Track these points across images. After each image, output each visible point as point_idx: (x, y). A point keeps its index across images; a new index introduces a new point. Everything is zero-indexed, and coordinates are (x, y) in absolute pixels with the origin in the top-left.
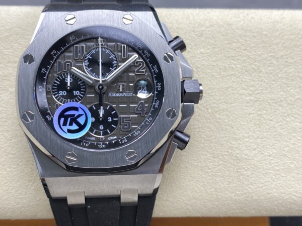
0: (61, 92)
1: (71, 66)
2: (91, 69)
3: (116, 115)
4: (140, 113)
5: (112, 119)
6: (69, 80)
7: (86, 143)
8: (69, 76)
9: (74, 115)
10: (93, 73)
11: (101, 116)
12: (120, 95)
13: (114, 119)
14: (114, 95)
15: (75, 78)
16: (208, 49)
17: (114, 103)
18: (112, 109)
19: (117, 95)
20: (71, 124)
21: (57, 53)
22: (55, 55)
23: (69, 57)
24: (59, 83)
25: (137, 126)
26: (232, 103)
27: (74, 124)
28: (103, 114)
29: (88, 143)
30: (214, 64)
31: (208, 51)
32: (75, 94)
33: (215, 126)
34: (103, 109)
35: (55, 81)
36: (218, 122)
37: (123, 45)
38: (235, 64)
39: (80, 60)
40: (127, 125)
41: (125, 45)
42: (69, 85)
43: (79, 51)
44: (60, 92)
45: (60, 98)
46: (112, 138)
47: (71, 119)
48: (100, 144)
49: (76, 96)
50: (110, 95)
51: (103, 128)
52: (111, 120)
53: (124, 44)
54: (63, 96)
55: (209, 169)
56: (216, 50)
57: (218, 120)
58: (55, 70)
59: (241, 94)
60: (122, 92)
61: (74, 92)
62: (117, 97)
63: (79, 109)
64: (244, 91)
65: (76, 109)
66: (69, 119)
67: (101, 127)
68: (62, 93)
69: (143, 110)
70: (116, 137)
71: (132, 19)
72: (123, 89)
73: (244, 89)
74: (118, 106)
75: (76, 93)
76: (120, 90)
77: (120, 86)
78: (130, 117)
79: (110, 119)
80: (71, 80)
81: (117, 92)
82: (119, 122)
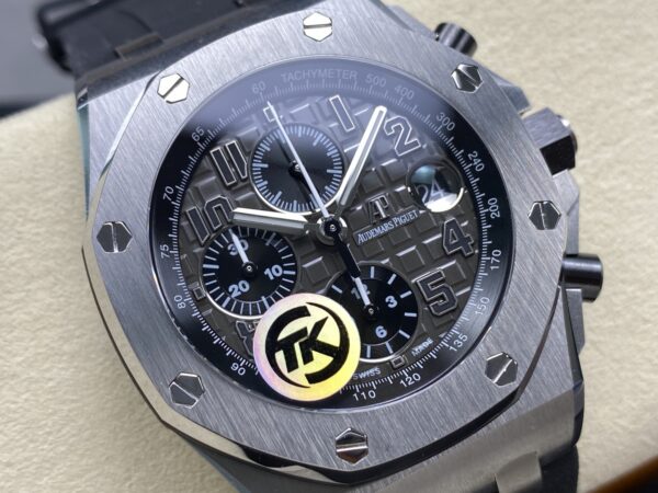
0: (234, 286)
1: (228, 210)
2: (280, 193)
3: (401, 285)
4: (460, 250)
5: (397, 298)
6: (239, 248)
7: (366, 390)
8: (235, 238)
9: (305, 330)
10: (291, 201)
11: (367, 302)
12: (386, 227)
13: (402, 296)
14: (372, 234)
15: (253, 234)
16: (504, 34)
17: (381, 255)
18: (385, 272)
19: (379, 231)
20: (308, 359)
21: (176, 190)
22: (174, 197)
23: (210, 189)
24: (217, 267)
25: (468, 289)
26: (619, 140)
27: (315, 354)
28: (369, 296)
29: (372, 388)
30: (534, 64)
31: (507, 39)
32: (272, 278)
33: (610, 210)
34: (363, 282)
35: (205, 266)
36: (611, 200)
37: (331, 99)
38: (582, 45)
39: (241, 184)
40: (442, 297)
41: (338, 96)
42: (245, 259)
43: (230, 161)
44: (230, 290)
45: (239, 305)
46: (421, 347)
47: (301, 344)
48: (403, 377)
49: (278, 280)
50: (361, 238)
51: (385, 333)
52: (395, 303)
53: (334, 95)
54: (243, 296)
55: (646, 321)
56: (524, 28)
57: (609, 195)
58: (192, 238)
59: (630, 110)
60: (387, 220)
61: (267, 272)
62: (380, 237)
63: (310, 308)
64: (632, 99)
65: (301, 312)
66: (297, 346)
67: (381, 332)
68: (239, 288)
69: (464, 241)
70: (430, 342)
71: (329, 22)
72: (386, 210)
73: (631, 93)
74: (395, 259)
75: (273, 272)
76: (379, 215)
77: (375, 206)
78: (439, 274)
79: (392, 302)
80: (243, 246)
81: (375, 225)
82: (418, 299)
